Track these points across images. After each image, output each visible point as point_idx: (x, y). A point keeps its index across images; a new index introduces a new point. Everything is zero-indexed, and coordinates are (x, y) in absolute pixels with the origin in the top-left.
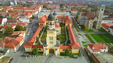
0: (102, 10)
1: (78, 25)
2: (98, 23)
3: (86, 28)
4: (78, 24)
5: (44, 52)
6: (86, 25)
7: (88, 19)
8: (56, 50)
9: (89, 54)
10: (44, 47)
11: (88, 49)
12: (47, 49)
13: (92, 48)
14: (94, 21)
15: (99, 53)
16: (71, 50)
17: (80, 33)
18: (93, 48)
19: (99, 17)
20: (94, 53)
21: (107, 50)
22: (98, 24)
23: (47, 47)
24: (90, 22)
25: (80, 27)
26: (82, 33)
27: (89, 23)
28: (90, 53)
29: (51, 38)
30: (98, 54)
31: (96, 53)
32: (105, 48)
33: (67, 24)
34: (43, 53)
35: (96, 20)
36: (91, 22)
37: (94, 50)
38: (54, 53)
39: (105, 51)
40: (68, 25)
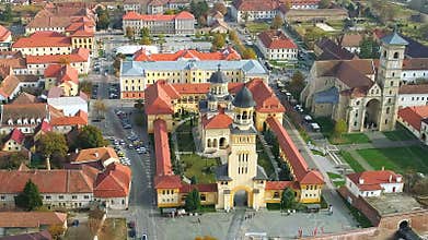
0: (396, 55)
1: (308, 117)
2: (384, 108)
3: (340, 127)
4: (307, 111)
5: (219, 201)
6: (338, 118)
7: (347, 91)
8: (257, 191)
9: (350, 200)
10: (219, 186)
11: (347, 190)
12: (227, 192)
13: (357, 182)
14: (368, 100)
15: (377, 193)
16: (298, 191)
17: (317, 149)
18: (362, 182)
19: (387, 83)
20: (364, 195)
21: (399, 187)
22: (384, 112)
23: (230, 186)
24: (353, 103)
25: (316, 126)
26: (326, 148)
27: (351, 109)
28: (353, 196)
29: (244, 157)
30: (375, 198)
31: (370, 195)
32: (394, 180)
33: (266, 115)
34: (217, 207)
35: (377, 96)
36: (358, 103)
37: (363, 188)
38: (246, 204)
39: (394, 189)
40: (271, 120)
